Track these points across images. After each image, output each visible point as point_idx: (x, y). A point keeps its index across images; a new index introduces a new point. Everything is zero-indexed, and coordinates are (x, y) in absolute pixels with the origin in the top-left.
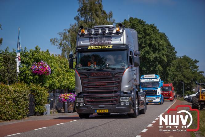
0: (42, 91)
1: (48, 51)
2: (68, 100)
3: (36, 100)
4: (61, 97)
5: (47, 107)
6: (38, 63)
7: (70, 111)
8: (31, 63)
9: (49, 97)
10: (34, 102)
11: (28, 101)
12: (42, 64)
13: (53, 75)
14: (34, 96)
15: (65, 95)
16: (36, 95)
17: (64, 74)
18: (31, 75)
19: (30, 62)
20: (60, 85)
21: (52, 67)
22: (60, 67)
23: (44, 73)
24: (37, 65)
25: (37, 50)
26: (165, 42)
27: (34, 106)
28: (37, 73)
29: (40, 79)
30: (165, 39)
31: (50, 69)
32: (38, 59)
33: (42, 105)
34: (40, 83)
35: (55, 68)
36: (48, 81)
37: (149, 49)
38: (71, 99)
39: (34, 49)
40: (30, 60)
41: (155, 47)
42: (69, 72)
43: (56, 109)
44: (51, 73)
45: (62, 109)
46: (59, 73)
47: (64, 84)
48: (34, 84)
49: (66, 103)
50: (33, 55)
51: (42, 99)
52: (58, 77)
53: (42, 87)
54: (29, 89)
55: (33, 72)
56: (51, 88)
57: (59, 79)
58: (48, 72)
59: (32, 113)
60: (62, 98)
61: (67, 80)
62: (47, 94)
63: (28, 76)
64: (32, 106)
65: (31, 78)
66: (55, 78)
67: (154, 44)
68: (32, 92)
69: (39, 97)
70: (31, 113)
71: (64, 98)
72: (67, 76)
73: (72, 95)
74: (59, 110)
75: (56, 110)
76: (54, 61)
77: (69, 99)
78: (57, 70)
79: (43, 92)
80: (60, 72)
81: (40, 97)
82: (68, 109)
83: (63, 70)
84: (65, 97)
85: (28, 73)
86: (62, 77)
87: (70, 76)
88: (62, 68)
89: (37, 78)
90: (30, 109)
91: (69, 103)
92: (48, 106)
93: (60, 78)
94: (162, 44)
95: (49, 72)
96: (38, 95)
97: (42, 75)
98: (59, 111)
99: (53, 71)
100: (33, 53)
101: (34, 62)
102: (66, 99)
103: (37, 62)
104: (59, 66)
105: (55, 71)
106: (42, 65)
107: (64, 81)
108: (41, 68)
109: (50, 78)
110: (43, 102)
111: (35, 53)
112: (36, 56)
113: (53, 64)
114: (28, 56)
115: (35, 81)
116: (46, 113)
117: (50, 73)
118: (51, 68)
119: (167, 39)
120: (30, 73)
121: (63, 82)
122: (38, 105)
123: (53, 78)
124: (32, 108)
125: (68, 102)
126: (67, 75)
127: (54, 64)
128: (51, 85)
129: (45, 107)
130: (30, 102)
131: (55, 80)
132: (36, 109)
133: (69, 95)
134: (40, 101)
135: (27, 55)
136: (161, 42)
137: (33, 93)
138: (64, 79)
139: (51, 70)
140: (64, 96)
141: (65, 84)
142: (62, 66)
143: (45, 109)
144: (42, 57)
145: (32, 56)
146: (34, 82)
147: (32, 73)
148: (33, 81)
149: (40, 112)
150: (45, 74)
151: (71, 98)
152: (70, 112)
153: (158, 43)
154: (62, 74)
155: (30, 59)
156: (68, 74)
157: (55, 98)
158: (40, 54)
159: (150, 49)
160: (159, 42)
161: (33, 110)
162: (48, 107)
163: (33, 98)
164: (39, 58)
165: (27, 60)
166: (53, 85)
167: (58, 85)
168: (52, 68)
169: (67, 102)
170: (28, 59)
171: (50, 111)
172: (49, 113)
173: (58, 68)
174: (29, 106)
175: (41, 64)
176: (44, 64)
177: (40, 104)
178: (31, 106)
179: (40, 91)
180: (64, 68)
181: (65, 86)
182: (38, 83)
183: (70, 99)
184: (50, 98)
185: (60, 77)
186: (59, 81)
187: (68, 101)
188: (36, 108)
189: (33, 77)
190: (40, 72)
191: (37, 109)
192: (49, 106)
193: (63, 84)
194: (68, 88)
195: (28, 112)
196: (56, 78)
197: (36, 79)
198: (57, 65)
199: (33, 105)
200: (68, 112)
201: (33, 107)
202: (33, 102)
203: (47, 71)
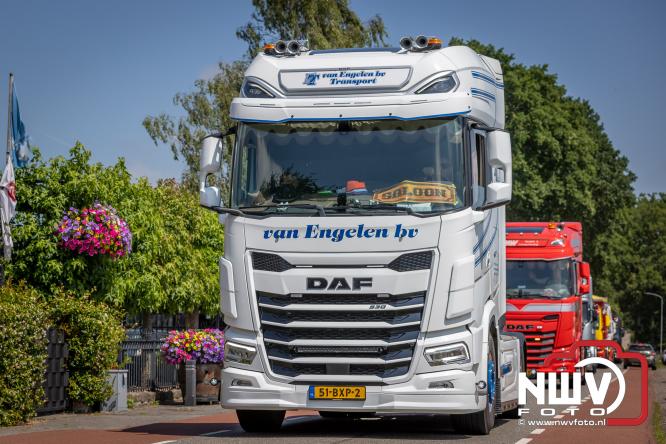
0: (97, 317)
1: (122, 164)
2: (199, 354)
3: (72, 353)
4: (171, 344)
5: (116, 381)
6: (85, 211)
7: (205, 400)
8: (57, 210)
9: (124, 343)
10: (67, 362)
11: (43, 357)
12: (100, 215)
13: (142, 258)
14: (66, 336)
15: (187, 335)
16: (74, 333)
17: (184, 256)
18: (54, 257)
19: (50, 207)
20: (170, 296)
21: (139, 226)
22: (170, 228)
23: (107, 248)
24: (79, 219)
25: (79, 162)
26: (591, 135)
27: (67, 375)
28: (79, 247)
29: (90, 274)
30: (587, 126)
31: (130, 235)
32: (83, 195)
33: (95, 373)
34: (89, 285)
35: (149, 231)
36: (121, 282)
37: (523, 161)
38: (212, 352)
39: (68, 157)
40: (51, 198)
41: (550, 156)
42: (204, 246)
43: (153, 390)
44: (135, 249)
45: (174, 391)
46: (165, 249)
47: (184, 294)
48: (65, 290)
49: (192, 369)
50: (64, 180)
51: (96, 348)
52: (163, 265)
53: (96, 304)
54: (45, 309)
55: (64, 246)
56: (134, 309)
57: (165, 273)
58: (119, 247)
59: (58, 404)
60: (175, 345)
61: (196, 278)
62: (117, 332)
63: (45, 260)
64: (57, 376)
65: (57, 266)
66: (150, 271)
67: (546, 145)
68: (58, 323)
69: (84, 343)
70: (54, 402)
71: (183, 347)
72: (195, 262)
73: (214, 335)
74: (163, 394)
75: (151, 393)
76: (147, 202)
77: (202, 352)
78: (155, 239)
79: (100, 322)
80: (171, 248)
81: (90, 341)
82: (197, 390)
83: (183, 241)
84: (187, 342)
85: (45, 250)
86: (177, 266)
87: (209, 265)
88: (177, 232)
89: (77, 266)
90: (50, 388)
91: (204, 368)
92: (120, 376)
93: (169, 271)
94: (576, 143)
95: (125, 245)
96: (80, 335)
97: (96, 256)
98: (165, 399)
99: (141, 242)
100: (64, 173)
101: (67, 206)
102: (191, 352)
103: (79, 207)
104: (168, 223)
105: (148, 244)
106: (97, 219)
107: (185, 280)
108: (95, 231)
109: (129, 267)
110: (100, 361)
111: (72, 173)
112: (75, 182)
113: (140, 214)
114: (47, 182)
115: (70, 279)
116: (109, 403)
117: (129, 248)
118: (131, 231)
119: (599, 123)
120: (52, 250)
121: (180, 284)
122: (83, 370)
123: (139, 268)
124: (57, 385)
125: (198, 363)
126: (198, 259)
127: (147, 214)
128: (134, 295)
129: (109, 379)
130: (49, 360)
131: (148, 277)
132: (72, 388)
133: (202, 335)
134: (88, 358)
135: (43, 181)
136: (574, 135)
137: (61, 327)
138: (184, 273)
139: (135, 236)
140: (184, 341)
141: (189, 293)
142: (178, 224)
143: (109, 388)
144: (97, 186)
145: (62, 183)
146: (66, 283)
147: (59, 247)
148: (64, 279)
149: (88, 401)
150: (107, 252)
151: (208, 346)
152: (207, 403)
153: (562, 140)
154: (178, 253)
155: (54, 193)
156: (200, 255)
157: (149, 347)
158: (92, 177)
159: (529, 164)
160: (563, 137)
161: (62, 389)
162: (120, 382)
163: (62, 345)
164: (86, 191)
165: (43, 199)
166: (143, 294)
167: (160, 296)
168: (137, 232)
169: (195, 361)
170: (45, 192)
171: (129, 397)
172: (122, 404)
173: (161, 231)
174: (46, 376)
175: (94, 217)
176: (107, 213)
177: (88, 368)
178: (54, 374)
179: (88, 319)
180: (185, 233)
181: (187, 303)
182: (81, 287)
183: (205, 349)
184: (128, 347)
185: (170, 265)
186: (163, 280)
187: (198, 359)
188: (74, 384)
189: (63, 262)
190: (92, 243)
191: (76, 386)
192: (126, 375)
193: (181, 291)
194: (202, 308)
195: (42, 398)
196: (154, 268)
197: (75, 273)
198: (158, 221)
199: (62, 374)
200: (199, 403)
201: (61, 382)
202: (62, 360)
203: (116, 240)
